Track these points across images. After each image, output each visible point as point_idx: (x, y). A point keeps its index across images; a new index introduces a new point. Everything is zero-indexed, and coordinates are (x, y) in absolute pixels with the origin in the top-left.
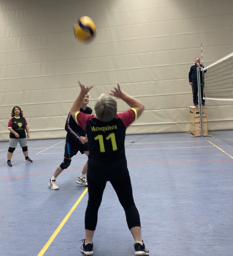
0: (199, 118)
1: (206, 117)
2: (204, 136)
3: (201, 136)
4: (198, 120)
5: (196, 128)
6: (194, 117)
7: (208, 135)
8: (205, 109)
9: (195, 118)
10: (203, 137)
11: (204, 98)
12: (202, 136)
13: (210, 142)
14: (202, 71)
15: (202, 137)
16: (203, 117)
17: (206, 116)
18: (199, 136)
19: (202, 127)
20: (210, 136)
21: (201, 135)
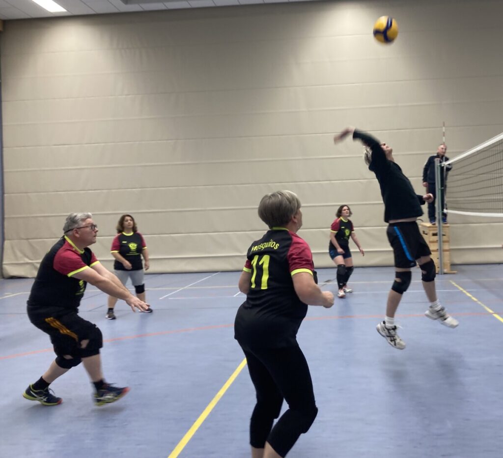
0: (437, 244)
1: (447, 242)
2: (445, 274)
4: (435, 247)
8: (447, 228)
9: (431, 242)
11: (445, 211)
13: (454, 283)
15: (441, 274)
16: (444, 242)
17: (448, 240)
19: (441, 258)
20: (454, 273)
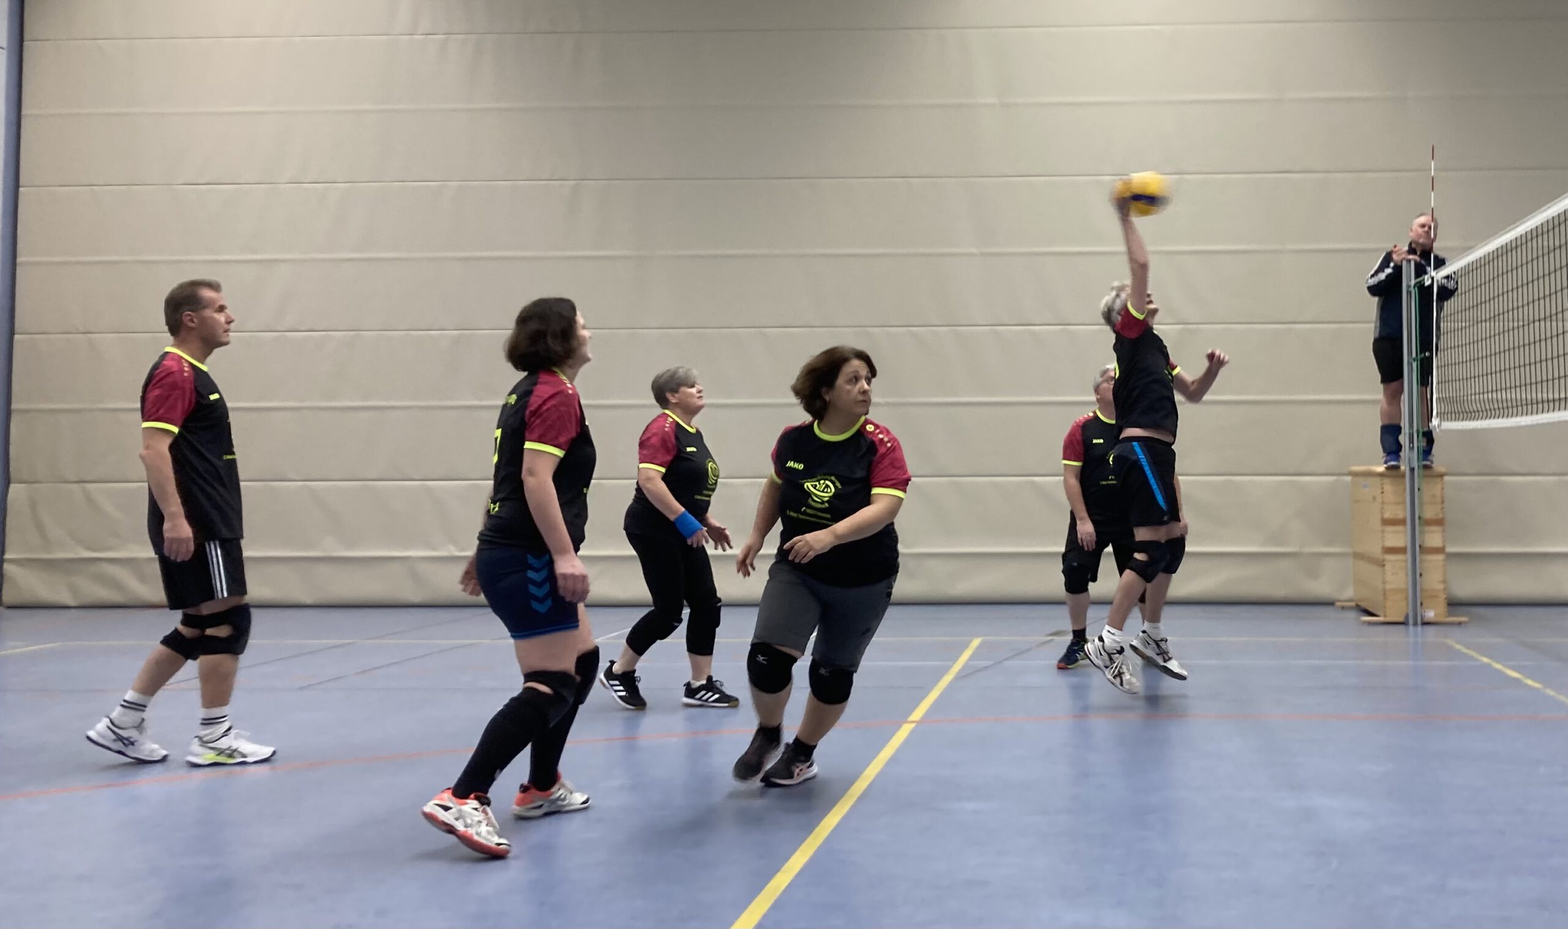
0: (1400, 528)
1: (1440, 522)
2: (1425, 623)
3: (1411, 621)
4: (1398, 537)
5: (1389, 577)
6: (1379, 522)
7: (1450, 614)
9: (1386, 522)
10: (1419, 628)
12: (1413, 620)
13: (1458, 647)
14: (1428, 283)
15: (1415, 624)
16: (1424, 523)
17: (1441, 516)
18: (1401, 619)
19: (1416, 574)
20: (1460, 624)
21: (1407, 617)
